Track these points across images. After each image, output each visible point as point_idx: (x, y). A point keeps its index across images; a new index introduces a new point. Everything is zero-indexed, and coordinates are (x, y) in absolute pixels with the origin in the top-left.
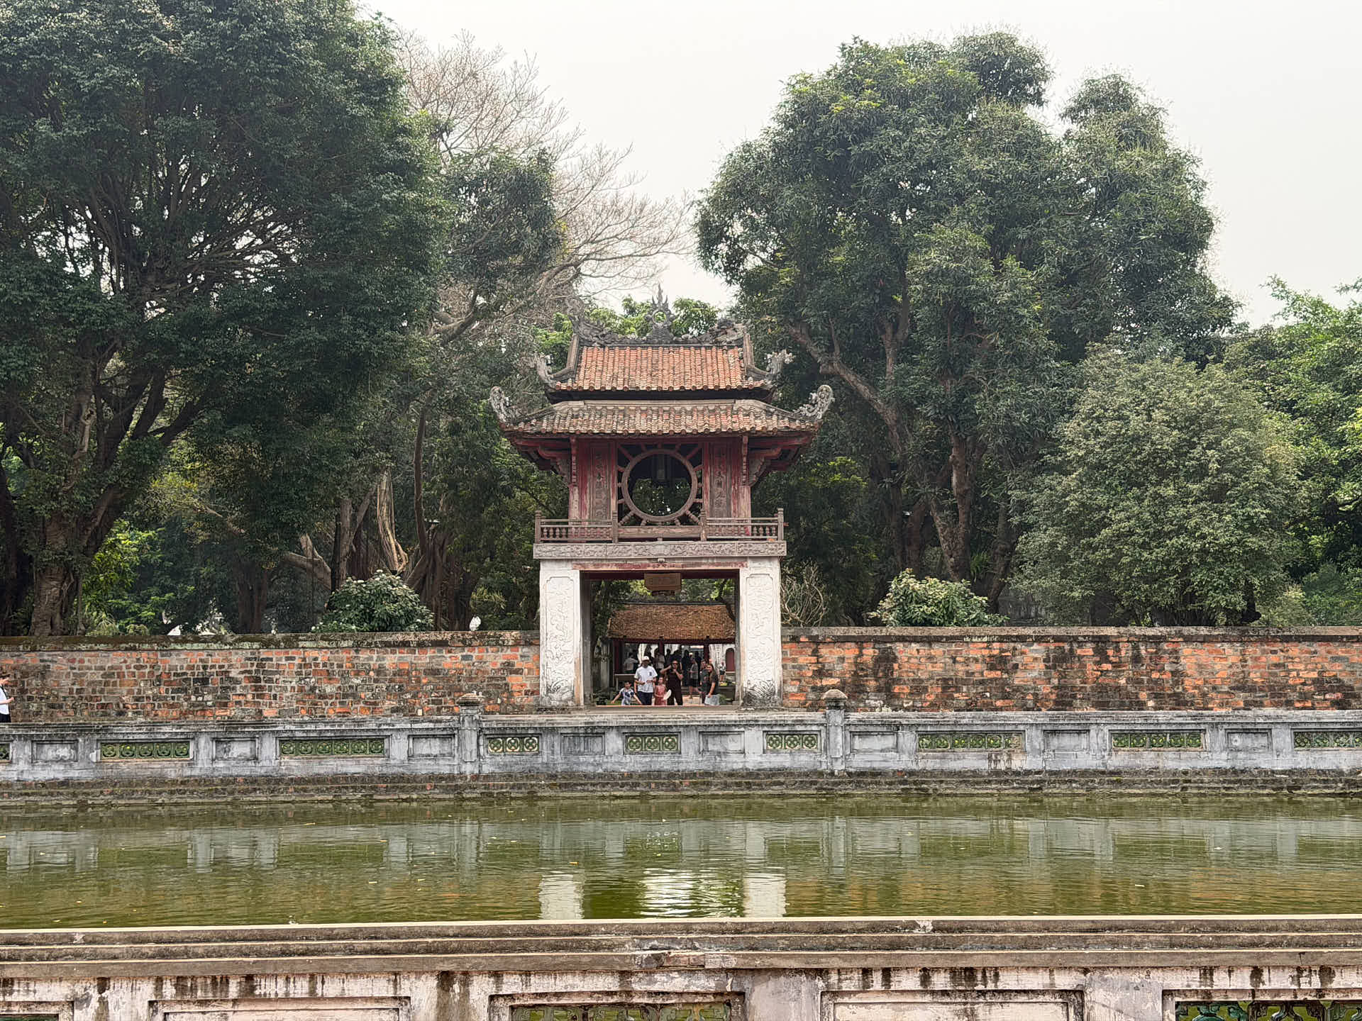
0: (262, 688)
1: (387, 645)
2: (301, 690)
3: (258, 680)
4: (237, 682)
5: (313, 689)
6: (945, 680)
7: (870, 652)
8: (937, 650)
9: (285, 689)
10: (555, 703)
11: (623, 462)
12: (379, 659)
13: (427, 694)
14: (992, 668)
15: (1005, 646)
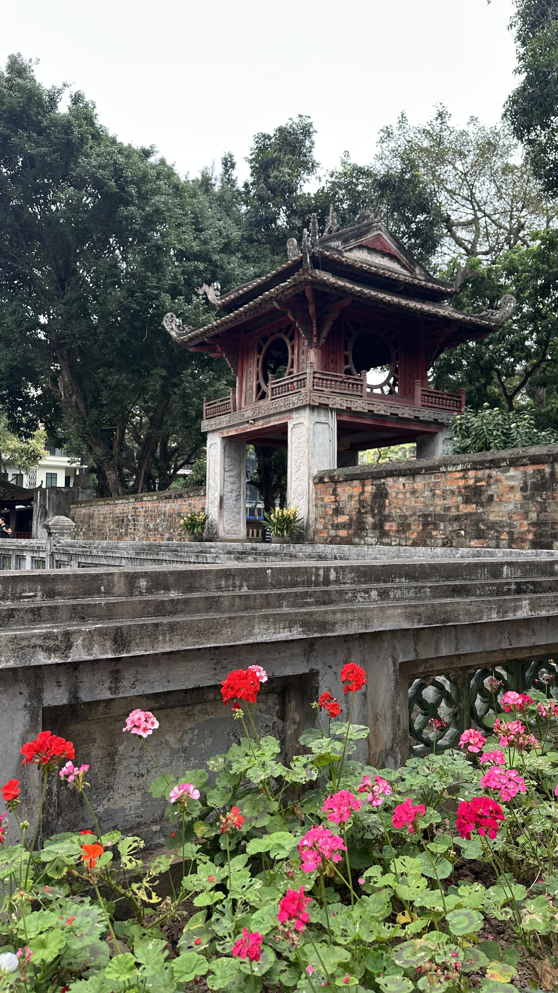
1: (166, 497)
3: (134, 520)
6: (425, 516)
7: (369, 489)
8: (420, 483)
12: (164, 507)
14: (467, 501)
15: (480, 474)
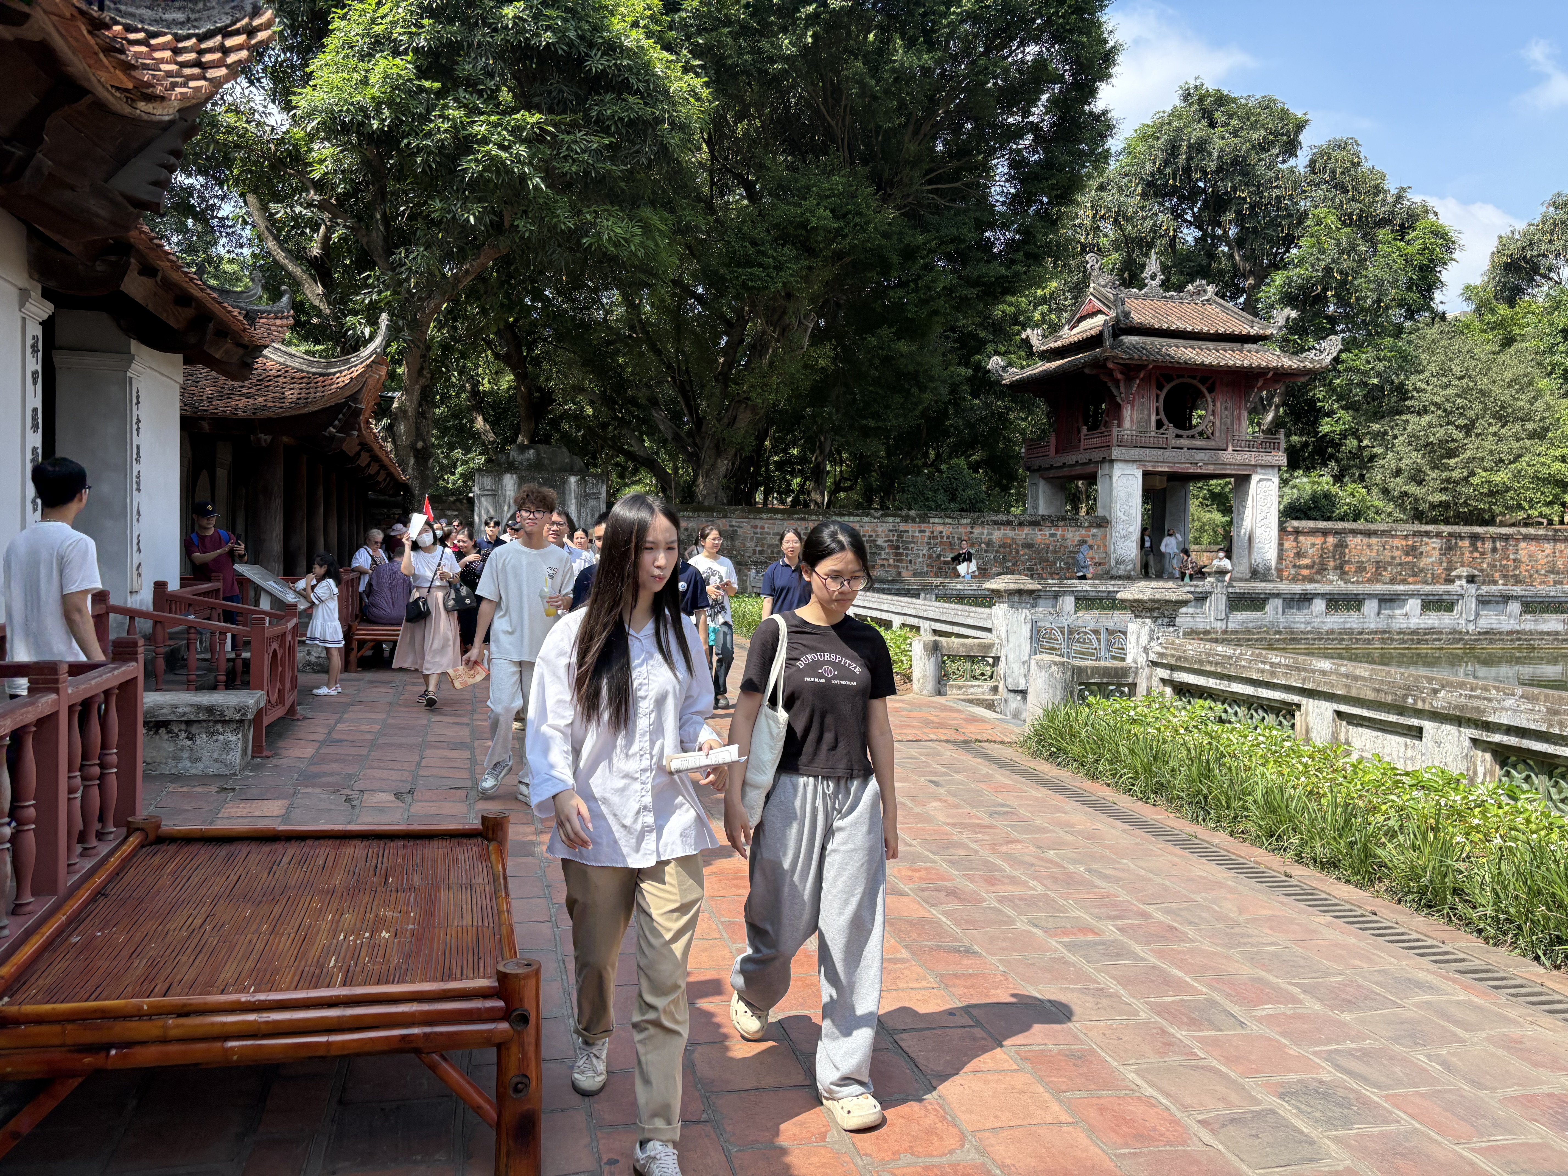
0: (901, 554)
1: (996, 523)
2: (930, 557)
3: (898, 548)
4: (882, 548)
5: (939, 556)
6: (1378, 562)
7: (1331, 541)
8: (1374, 540)
9: (918, 556)
10: (1121, 572)
11: (1160, 387)
12: (989, 534)
13: (1023, 563)
14: (1407, 554)
15: (1416, 538)
